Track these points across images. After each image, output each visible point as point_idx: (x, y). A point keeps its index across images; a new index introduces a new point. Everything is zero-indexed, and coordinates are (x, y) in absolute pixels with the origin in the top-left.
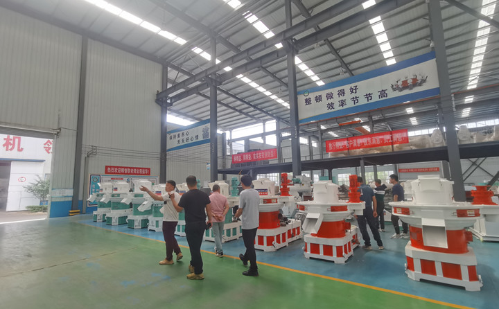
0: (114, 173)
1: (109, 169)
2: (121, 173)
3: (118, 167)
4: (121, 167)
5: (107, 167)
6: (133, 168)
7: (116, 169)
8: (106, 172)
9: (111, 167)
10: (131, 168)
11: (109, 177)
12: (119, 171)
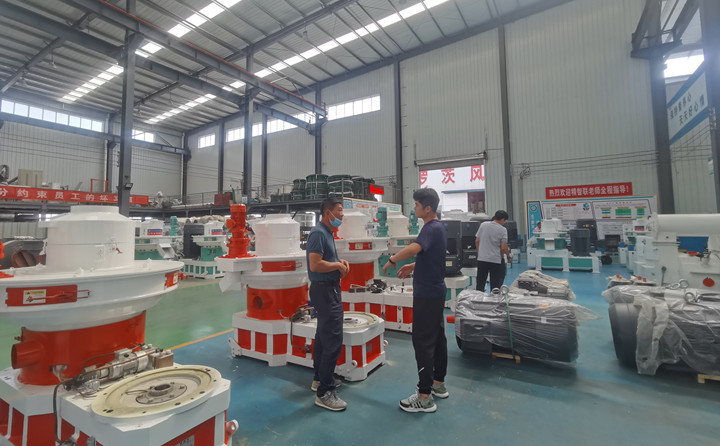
0: (560, 197)
1: (551, 192)
2: (572, 197)
3: (565, 188)
4: (571, 187)
5: (548, 189)
6: (594, 186)
7: (562, 191)
8: (548, 196)
9: (553, 188)
10: (588, 186)
12: (568, 194)
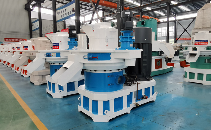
0: (9, 41)
1: (6, 39)
2: (12, 41)
3: (10, 39)
4: (11, 39)
5: (5, 39)
6: (17, 39)
7: (9, 39)
8: (5, 41)
9: (7, 38)
10: (16, 39)
11: (7, 43)
12: (11, 40)
